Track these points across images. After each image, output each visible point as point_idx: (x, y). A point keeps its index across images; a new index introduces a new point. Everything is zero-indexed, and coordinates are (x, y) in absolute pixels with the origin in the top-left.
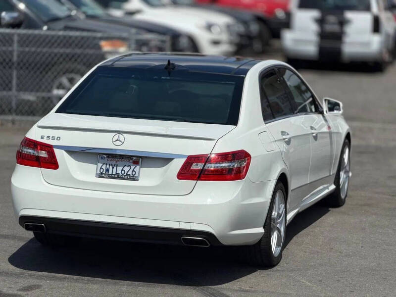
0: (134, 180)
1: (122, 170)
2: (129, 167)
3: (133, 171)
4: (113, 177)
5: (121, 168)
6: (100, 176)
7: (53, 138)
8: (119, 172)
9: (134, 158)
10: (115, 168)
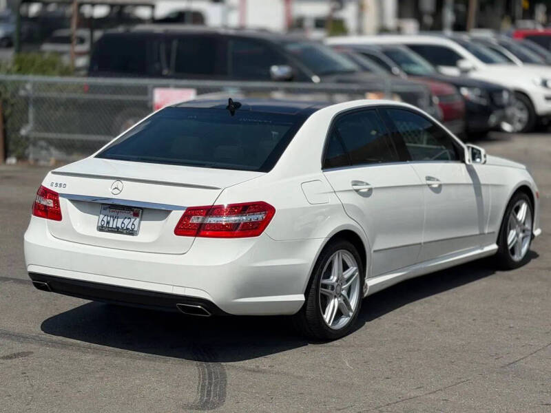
0: (132, 234)
1: (123, 223)
2: (129, 220)
3: (133, 224)
4: (112, 231)
5: (122, 220)
6: (101, 229)
7: (61, 185)
8: (119, 225)
9: (135, 210)
10: (116, 220)
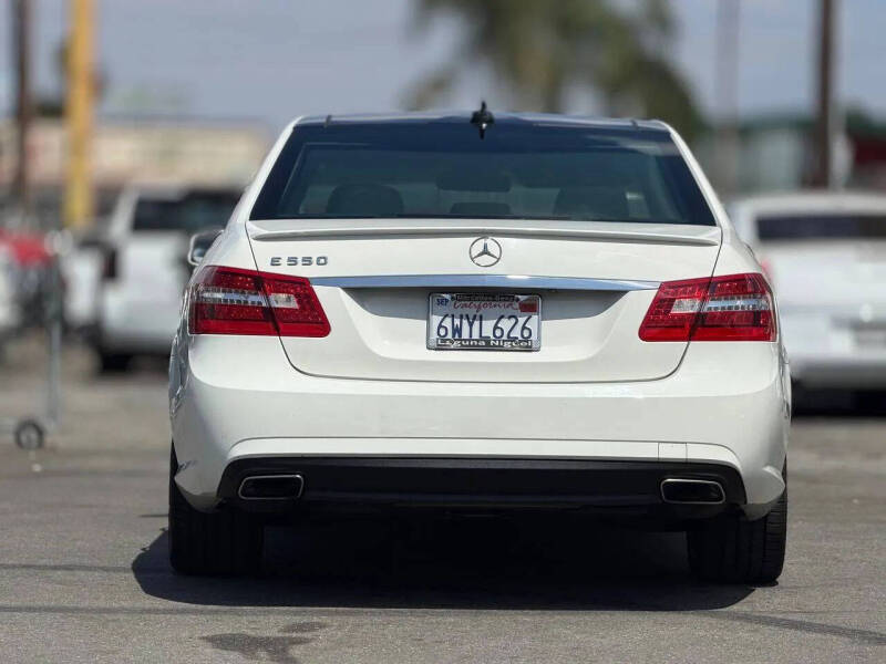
0: (529, 349)
1: (496, 327)
2: (513, 321)
3: (524, 328)
4: (474, 345)
5: (493, 322)
7: (307, 261)
8: (487, 332)
9: (522, 298)
10: (477, 323)
